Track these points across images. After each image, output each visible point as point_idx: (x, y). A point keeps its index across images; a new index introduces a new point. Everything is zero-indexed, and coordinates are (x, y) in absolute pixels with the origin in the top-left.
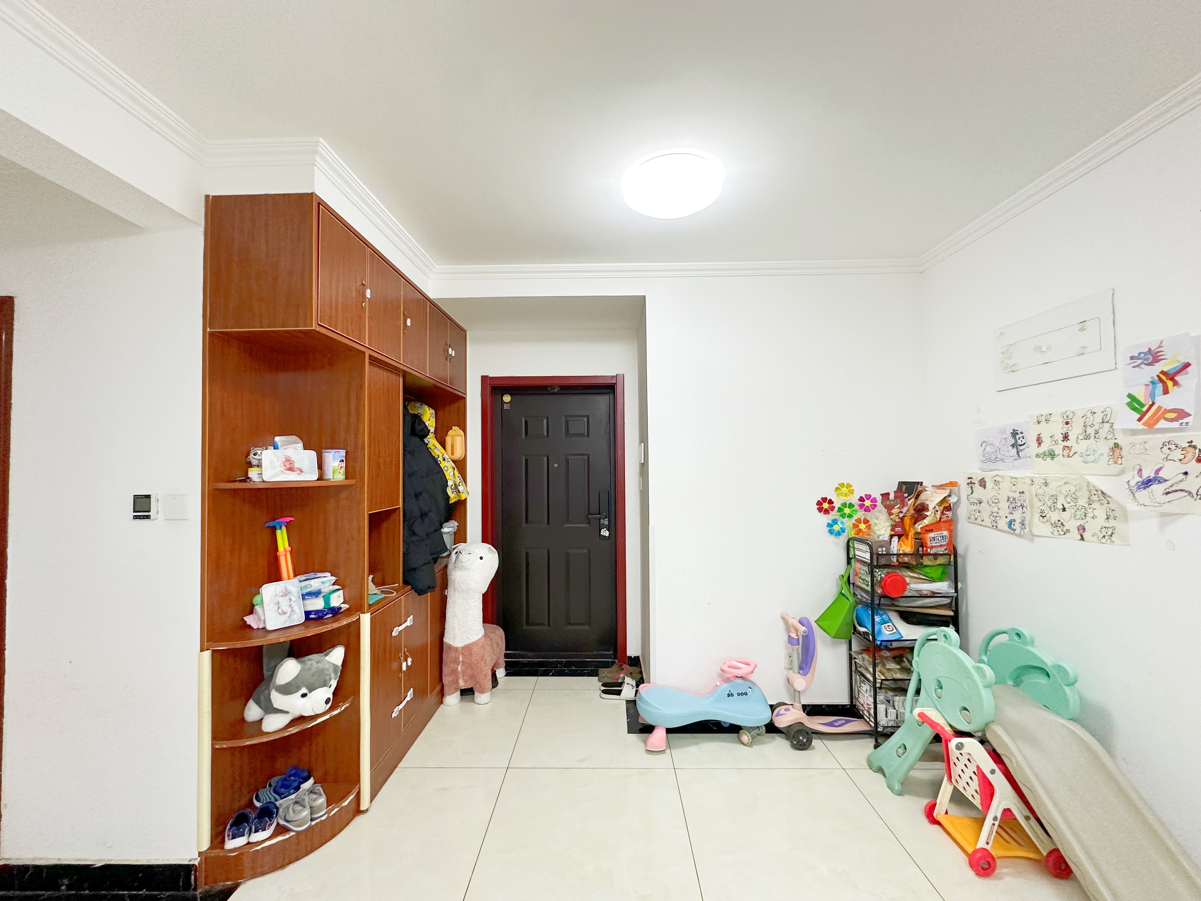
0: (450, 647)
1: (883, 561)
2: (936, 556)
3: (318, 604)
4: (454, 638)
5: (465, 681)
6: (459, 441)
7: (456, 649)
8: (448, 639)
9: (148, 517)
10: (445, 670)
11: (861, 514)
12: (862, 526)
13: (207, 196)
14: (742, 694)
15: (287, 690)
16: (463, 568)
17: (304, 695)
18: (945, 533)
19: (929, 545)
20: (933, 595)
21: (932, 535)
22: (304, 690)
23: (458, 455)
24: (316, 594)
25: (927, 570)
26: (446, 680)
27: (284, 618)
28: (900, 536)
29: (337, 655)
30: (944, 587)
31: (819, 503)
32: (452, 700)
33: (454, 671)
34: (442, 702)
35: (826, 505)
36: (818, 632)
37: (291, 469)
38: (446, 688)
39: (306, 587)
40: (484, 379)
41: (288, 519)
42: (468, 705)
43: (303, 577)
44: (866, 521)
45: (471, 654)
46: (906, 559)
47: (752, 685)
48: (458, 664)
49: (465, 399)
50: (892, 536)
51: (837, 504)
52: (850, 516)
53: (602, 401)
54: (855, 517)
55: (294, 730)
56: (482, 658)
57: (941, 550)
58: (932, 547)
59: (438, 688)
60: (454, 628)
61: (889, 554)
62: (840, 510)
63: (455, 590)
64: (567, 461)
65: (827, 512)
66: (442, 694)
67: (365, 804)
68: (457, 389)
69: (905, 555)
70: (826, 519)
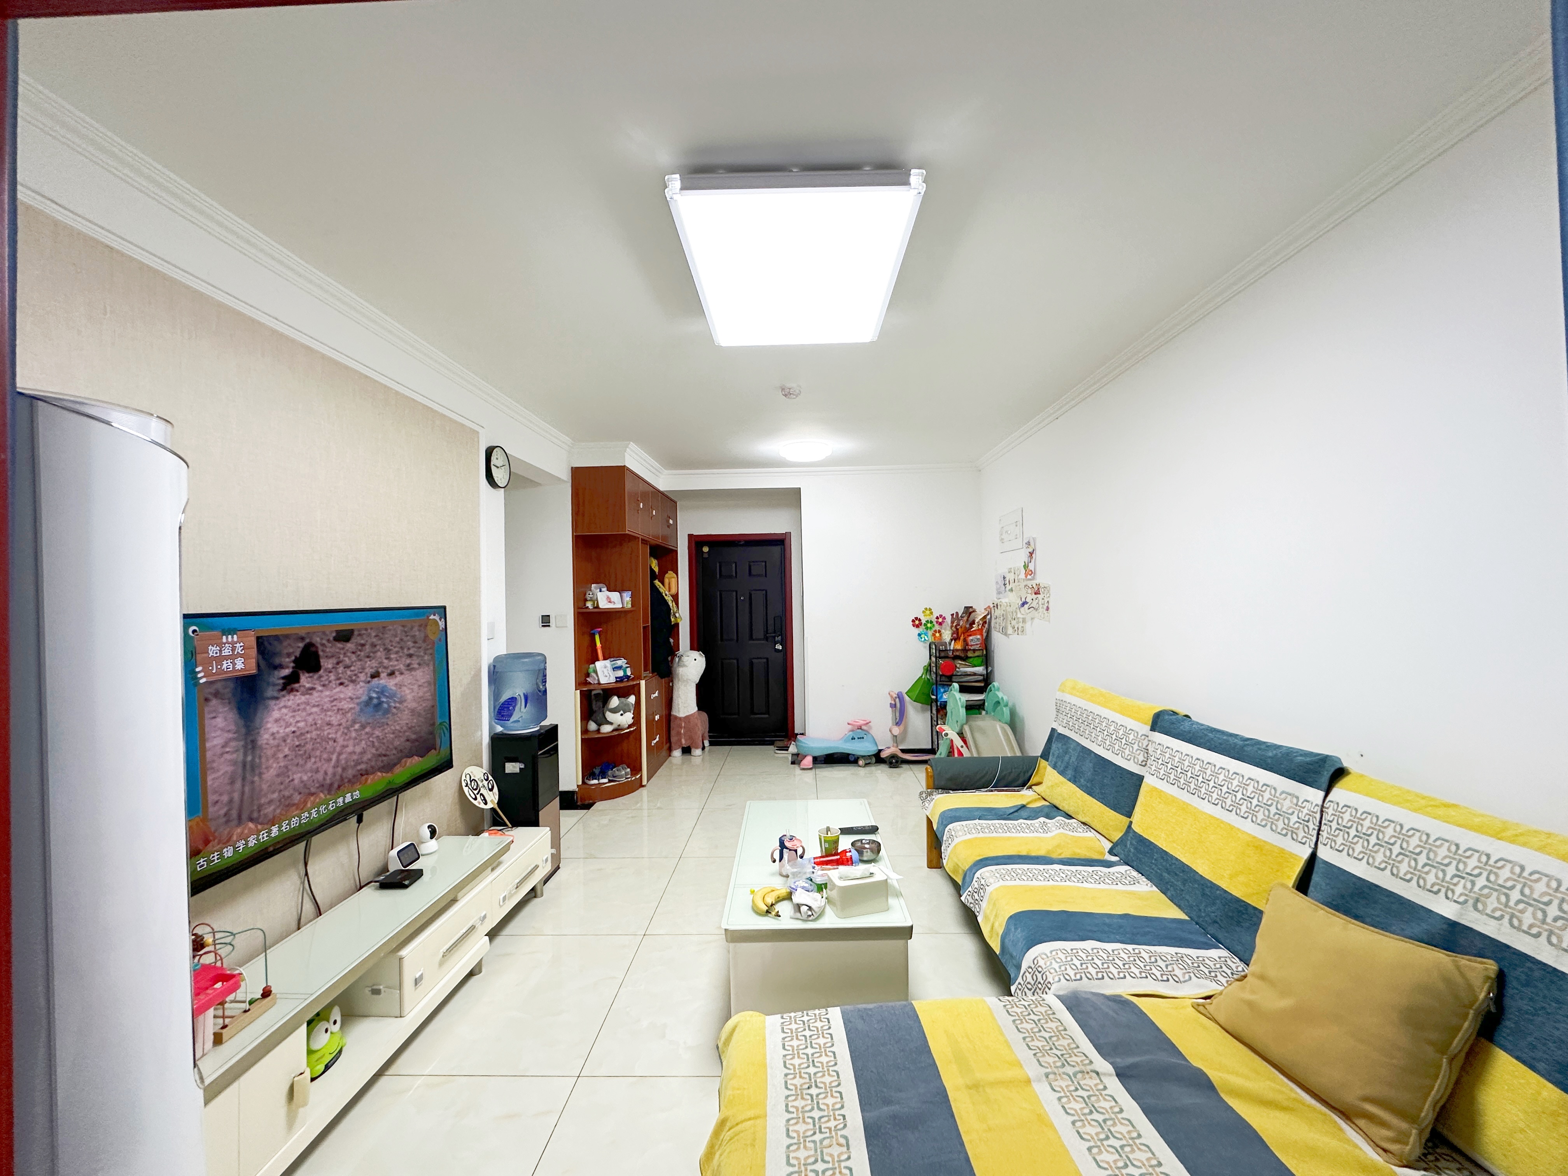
0: (676, 717)
1: (943, 654)
2: (974, 651)
3: (620, 673)
4: (679, 711)
5: (686, 740)
6: (673, 581)
7: (680, 719)
8: (674, 713)
9: (549, 626)
10: (673, 733)
11: (937, 627)
12: (937, 635)
13: (572, 468)
14: (860, 738)
15: (614, 711)
16: (685, 666)
17: (622, 715)
18: (979, 637)
19: (970, 644)
20: (975, 674)
21: (971, 638)
22: (622, 712)
23: (673, 591)
24: (620, 668)
25: (971, 660)
26: (674, 739)
27: (607, 678)
28: (955, 640)
29: (632, 699)
30: (980, 670)
31: (913, 621)
32: (677, 753)
33: (679, 733)
34: (670, 756)
35: (917, 622)
36: (907, 698)
37: (610, 602)
38: (673, 745)
39: (614, 664)
40: (690, 536)
41: (599, 629)
42: (687, 757)
43: (612, 659)
44: (939, 632)
45: (689, 722)
46: (958, 654)
47: (867, 732)
48: (681, 728)
49: (676, 552)
50: (952, 640)
51: (923, 622)
52: (931, 628)
53: (777, 549)
54: (934, 629)
55: (616, 733)
56: (697, 725)
57: (977, 647)
58: (971, 646)
59: (668, 745)
60: (678, 705)
61: (946, 650)
62: (925, 625)
63: (679, 680)
64: (750, 595)
65: (917, 626)
66: (670, 750)
67: (644, 782)
68: (670, 545)
69: (957, 650)
70: (917, 631)
